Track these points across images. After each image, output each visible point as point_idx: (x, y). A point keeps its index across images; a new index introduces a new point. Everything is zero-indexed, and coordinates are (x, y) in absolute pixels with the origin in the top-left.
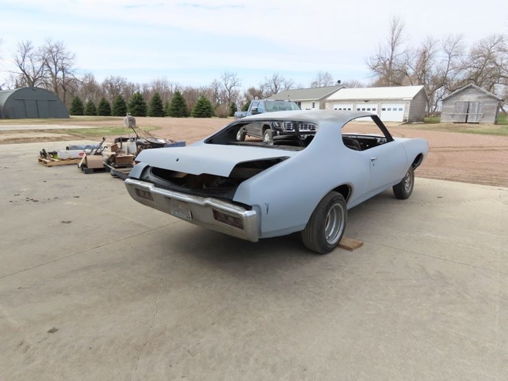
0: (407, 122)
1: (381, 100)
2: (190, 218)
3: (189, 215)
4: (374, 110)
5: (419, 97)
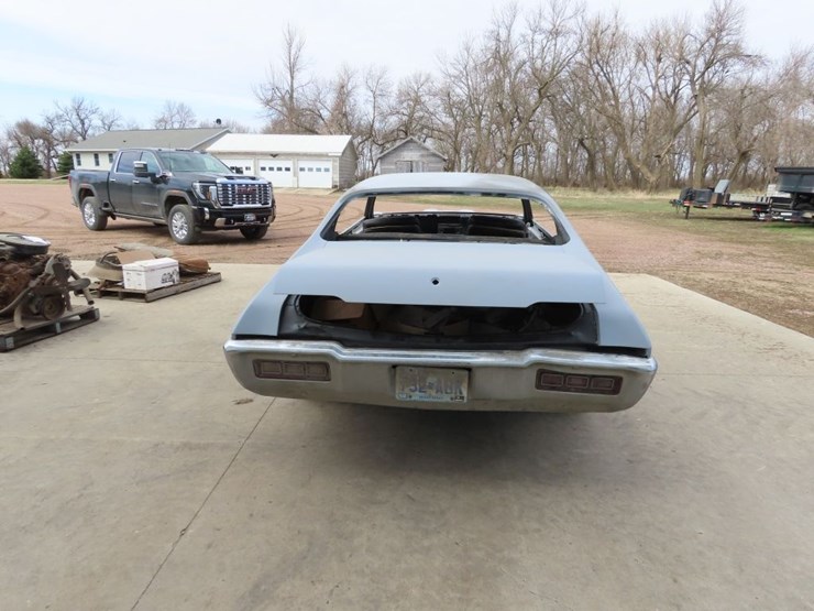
0: (338, 189)
1: (298, 155)
2: (462, 398)
3: (461, 393)
4: (288, 169)
5: (348, 152)
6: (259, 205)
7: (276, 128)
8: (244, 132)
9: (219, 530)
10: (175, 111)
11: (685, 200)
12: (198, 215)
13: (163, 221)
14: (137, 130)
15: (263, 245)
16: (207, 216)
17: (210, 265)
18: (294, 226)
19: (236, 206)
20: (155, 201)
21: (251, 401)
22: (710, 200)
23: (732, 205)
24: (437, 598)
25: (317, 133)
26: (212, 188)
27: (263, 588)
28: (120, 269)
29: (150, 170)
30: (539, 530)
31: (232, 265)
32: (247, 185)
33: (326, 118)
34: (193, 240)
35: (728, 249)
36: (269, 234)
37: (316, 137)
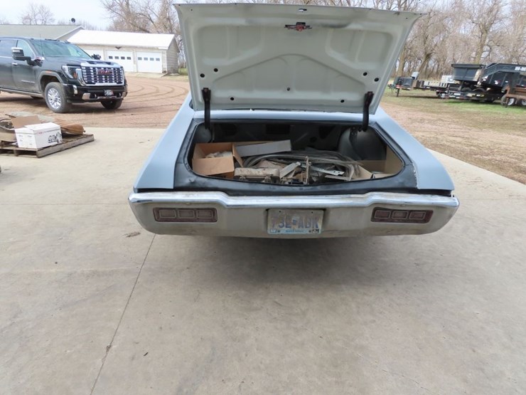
0: (167, 73)
1: (136, 47)
2: (318, 230)
3: (317, 227)
4: (129, 58)
5: (172, 46)
6: (115, 84)
7: (118, 27)
8: (93, 29)
9: (137, 343)
10: (37, 11)
11: (397, 84)
12: (69, 91)
13: (40, 95)
14: (8, 24)
15: (121, 114)
16: (76, 92)
17: (85, 129)
18: (140, 100)
19: (97, 84)
20: (32, 79)
21: (139, 233)
22: (412, 84)
23: (425, 88)
24: (319, 383)
25: (149, 32)
26: (78, 70)
27: (185, 390)
28: (13, 132)
29: (26, 55)
30: (374, 321)
31: (99, 128)
32: (105, 68)
33: (154, 21)
34: (66, 110)
35: (427, 116)
36: (123, 105)
37: (148, 34)
